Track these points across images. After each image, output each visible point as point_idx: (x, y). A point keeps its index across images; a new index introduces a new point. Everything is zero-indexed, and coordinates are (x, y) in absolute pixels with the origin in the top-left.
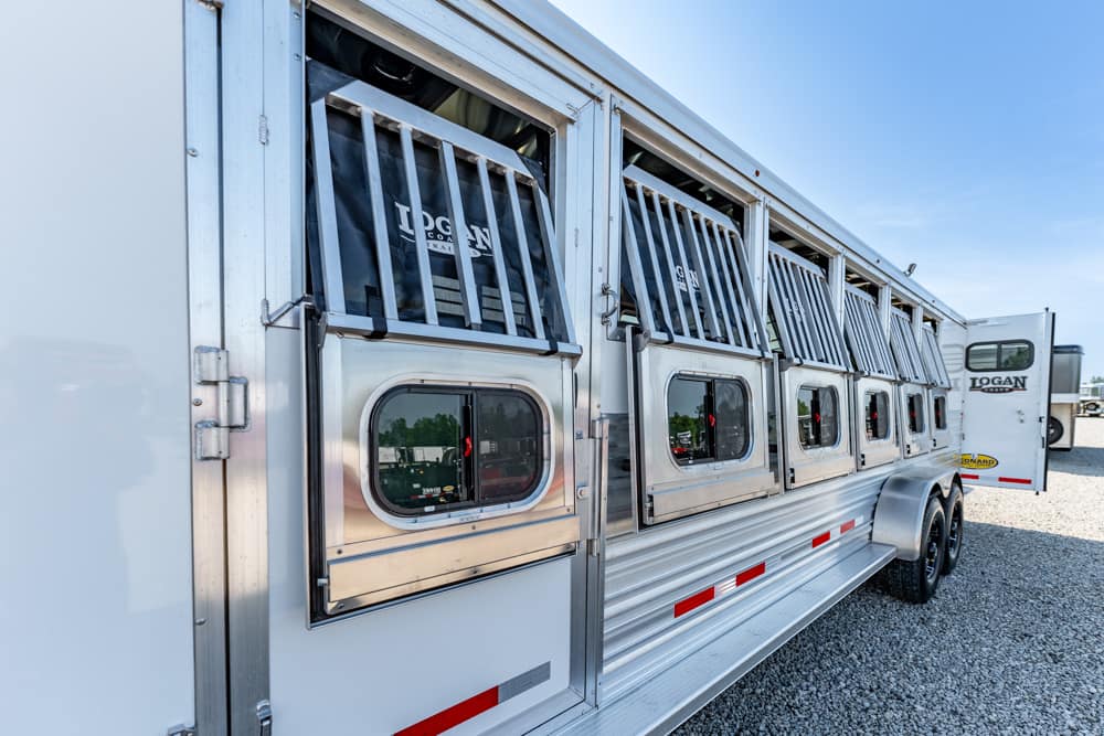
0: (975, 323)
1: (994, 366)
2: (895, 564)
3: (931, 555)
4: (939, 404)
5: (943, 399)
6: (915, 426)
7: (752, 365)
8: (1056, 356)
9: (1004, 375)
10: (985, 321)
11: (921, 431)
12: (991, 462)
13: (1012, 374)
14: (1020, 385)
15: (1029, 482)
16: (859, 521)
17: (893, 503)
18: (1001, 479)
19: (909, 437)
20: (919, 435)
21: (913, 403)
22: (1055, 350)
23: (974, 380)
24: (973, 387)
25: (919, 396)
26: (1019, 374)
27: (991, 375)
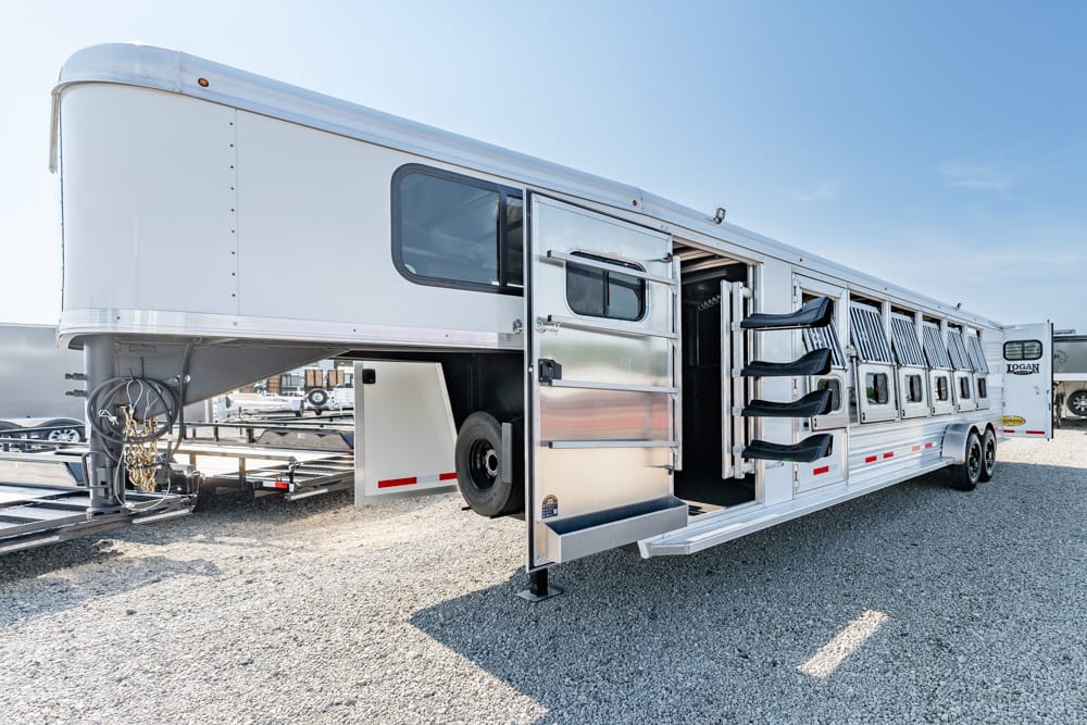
0: (1009, 328)
1: (1020, 357)
2: (952, 467)
3: (972, 464)
4: (982, 383)
5: (984, 380)
6: (965, 395)
7: (888, 368)
8: (1055, 344)
9: (1026, 363)
10: (1013, 327)
11: (968, 397)
12: (1021, 421)
13: (1031, 362)
14: (1036, 369)
15: (1043, 433)
16: (934, 444)
17: (953, 437)
18: (1028, 432)
19: (960, 401)
20: (967, 400)
21: (964, 382)
22: (1055, 340)
23: (1009, 366)
24: (1009, 371)
25: (966, 378)
26: (1035, 362)
27: (1019, 363)
